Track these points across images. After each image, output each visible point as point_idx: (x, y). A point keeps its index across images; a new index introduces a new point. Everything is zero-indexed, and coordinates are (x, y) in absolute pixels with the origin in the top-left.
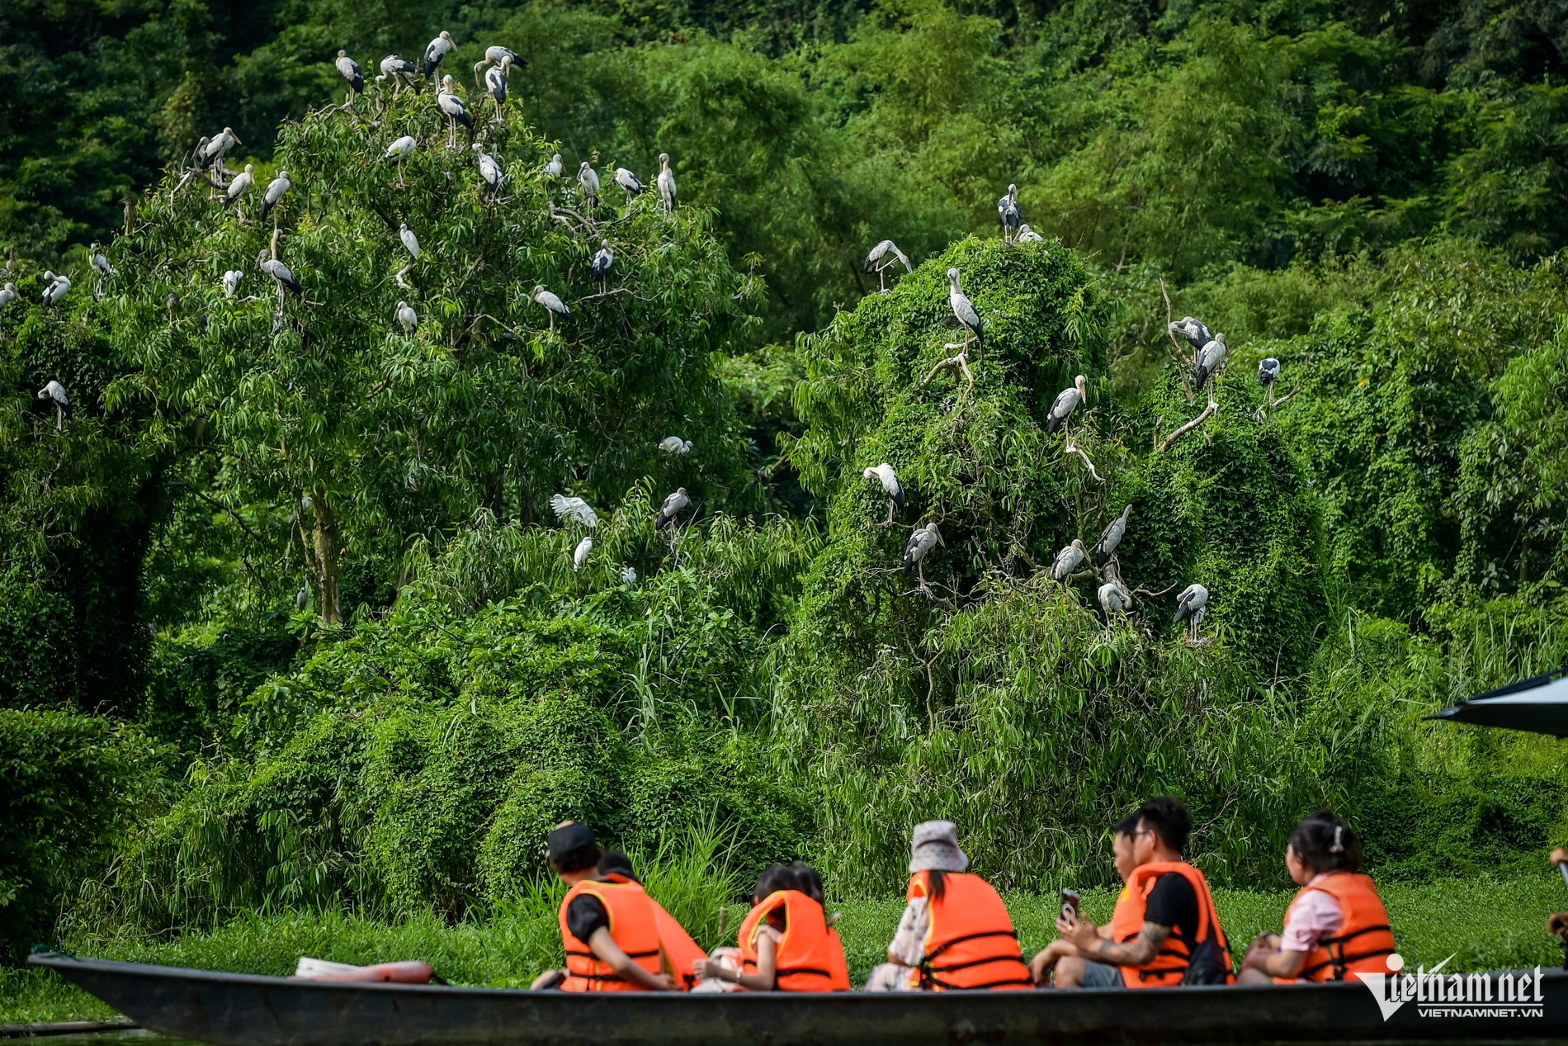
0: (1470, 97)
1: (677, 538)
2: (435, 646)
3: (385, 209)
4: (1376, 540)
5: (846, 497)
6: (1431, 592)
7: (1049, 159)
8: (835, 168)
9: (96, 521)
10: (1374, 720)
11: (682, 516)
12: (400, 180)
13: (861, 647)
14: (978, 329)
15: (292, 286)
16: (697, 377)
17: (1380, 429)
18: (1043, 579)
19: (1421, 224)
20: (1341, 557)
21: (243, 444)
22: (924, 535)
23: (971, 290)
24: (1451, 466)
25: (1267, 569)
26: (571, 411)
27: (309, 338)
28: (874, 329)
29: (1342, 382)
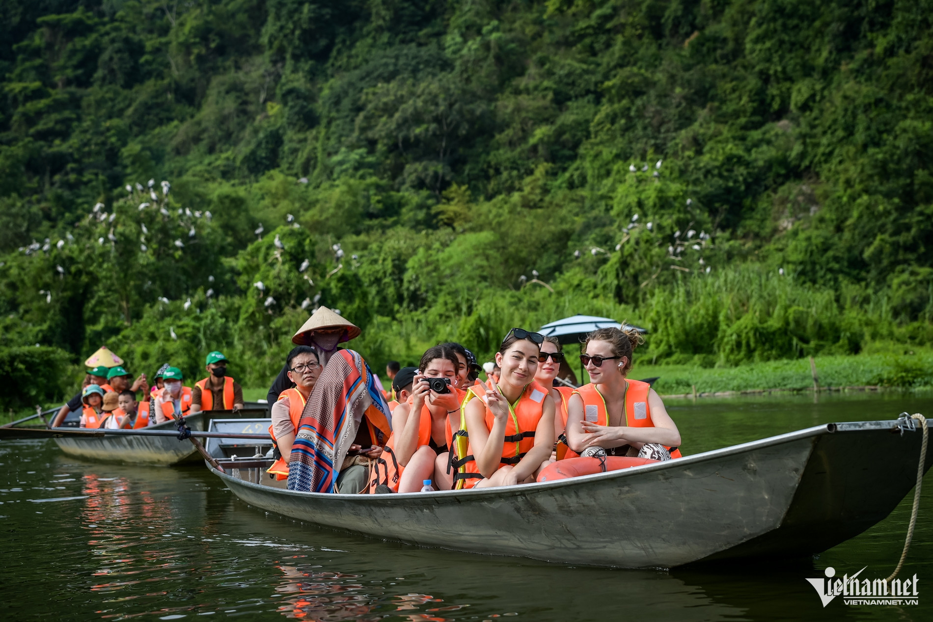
0: (406, 194)
1: (211, 301)
2: (152, 329)
3: (139, 222)
4: (384, 299)
5: (251, 290)
6: (398, 311)
7: (307, 210)
8: (251, 213)
9: (71, 300)
10: (382, 342)
11: (211, 296)
12: (142, 216)
13: (254, 328)
14: (283, 248)
15: (116, 242)
16: (217, 263)
17: (385, 273)
18: (299, 310)
19: (395, 224)
20: (376, 303)
21: (104, 281)
22: (270, 300)
23: (280, 239)
24: (401, 281)
25: (355, 305)
26: (185, 272)
27: (121, 254)
28: (258, 250)
29: (375, 261)
